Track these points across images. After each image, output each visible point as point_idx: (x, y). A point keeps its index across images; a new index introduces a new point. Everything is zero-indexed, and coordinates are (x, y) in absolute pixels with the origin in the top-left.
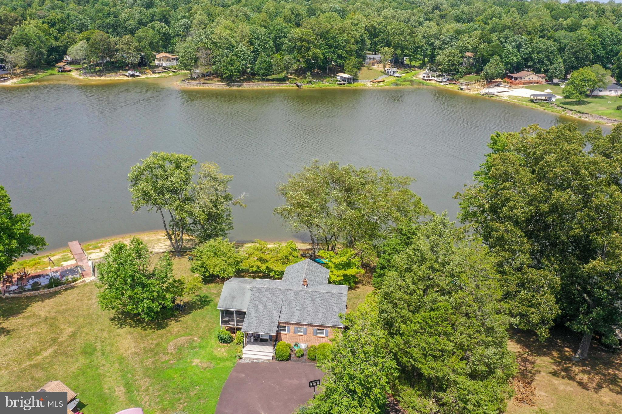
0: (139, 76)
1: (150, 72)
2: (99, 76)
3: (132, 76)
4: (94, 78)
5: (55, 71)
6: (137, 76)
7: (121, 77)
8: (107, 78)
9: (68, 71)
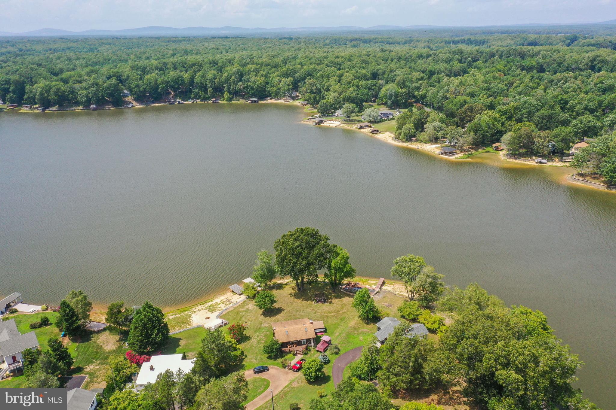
0: (545, 163)
1: (557, 160)
2: (516, 159)
3: (541, 163)
4: (511, 160)
5: (490, 149)
6: (543, 163)
7: (532, 162)
8: (520, 162)
9: (499, 150)
